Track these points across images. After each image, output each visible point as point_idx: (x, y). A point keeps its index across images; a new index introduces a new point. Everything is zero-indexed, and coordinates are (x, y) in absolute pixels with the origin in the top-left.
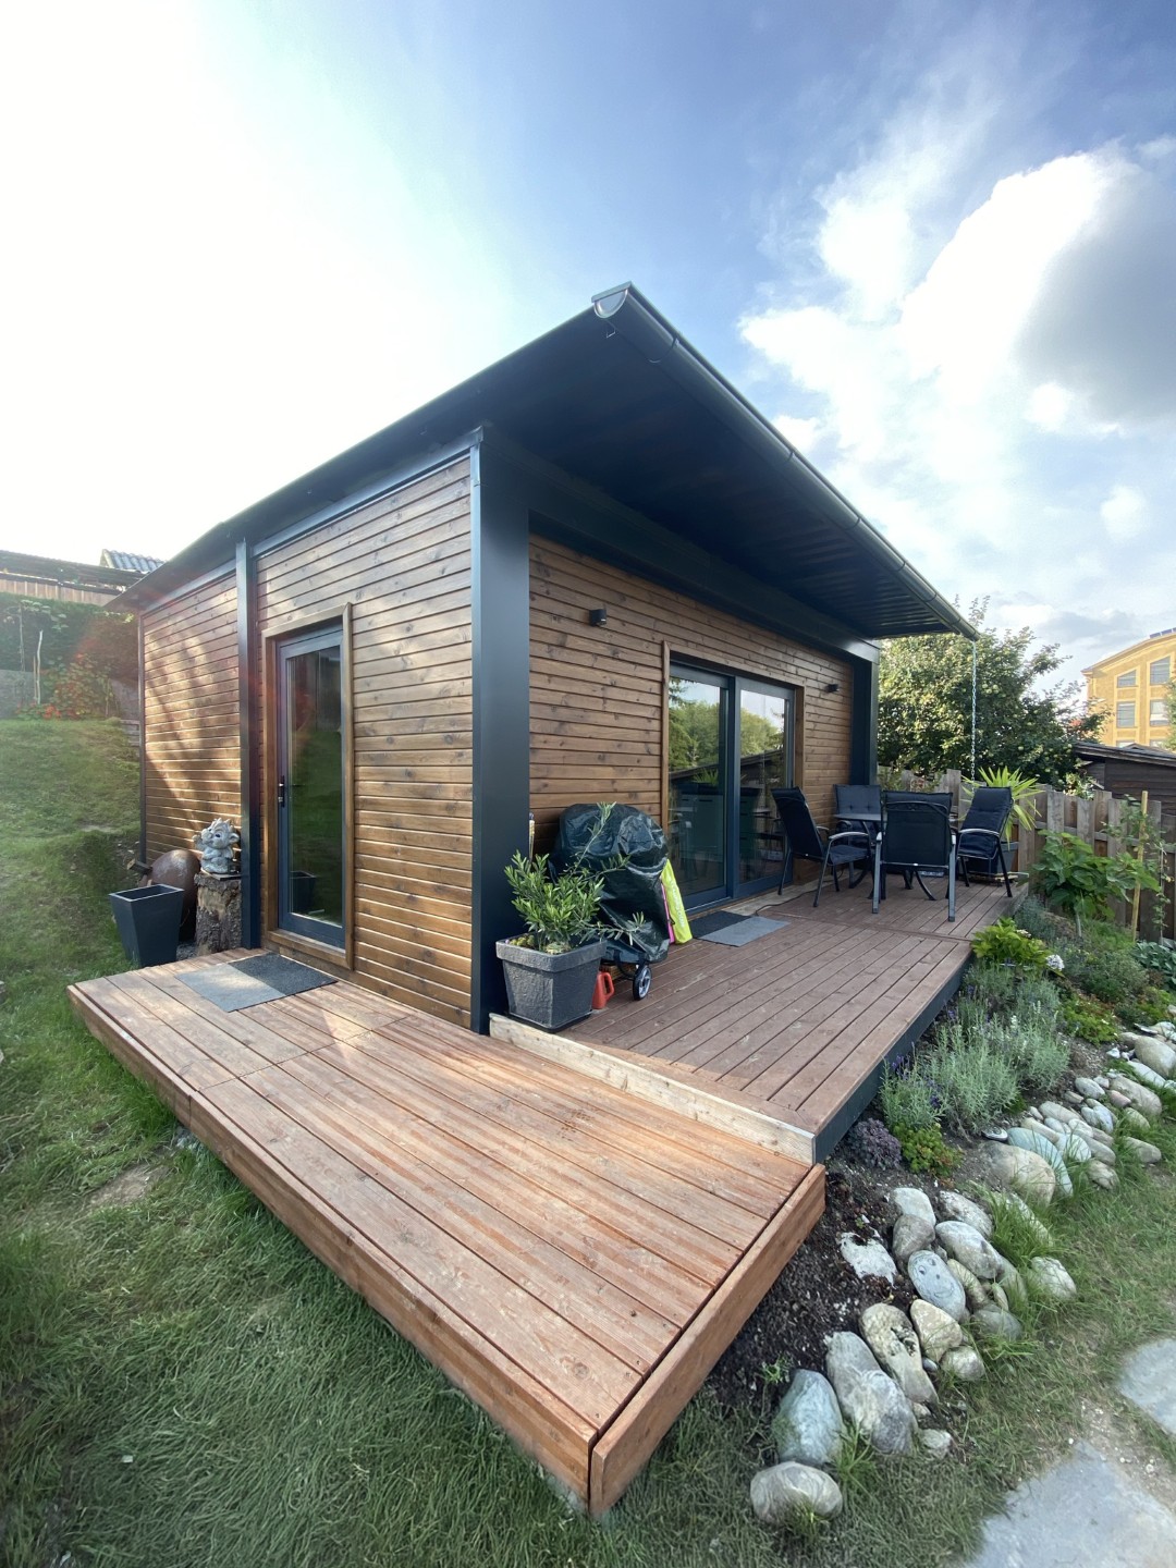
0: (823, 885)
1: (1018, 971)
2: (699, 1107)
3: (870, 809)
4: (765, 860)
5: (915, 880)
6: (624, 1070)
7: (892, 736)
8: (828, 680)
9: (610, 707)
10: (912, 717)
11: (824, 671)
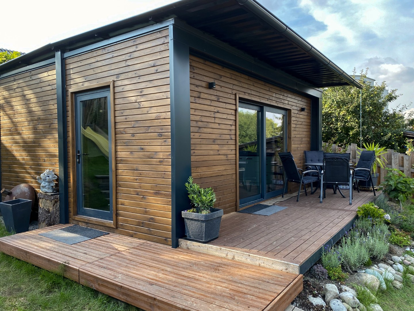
0: (300, 194)
1: (374, 221)
2: (260, 262)
3: (319, 161)
4: (276, 184)
5: (337, 190)
6: (233, 253)
7: (328, 129)
8: (301, 106)
9: (217, 121)
10: (337, 120)
11: (299, 102)
